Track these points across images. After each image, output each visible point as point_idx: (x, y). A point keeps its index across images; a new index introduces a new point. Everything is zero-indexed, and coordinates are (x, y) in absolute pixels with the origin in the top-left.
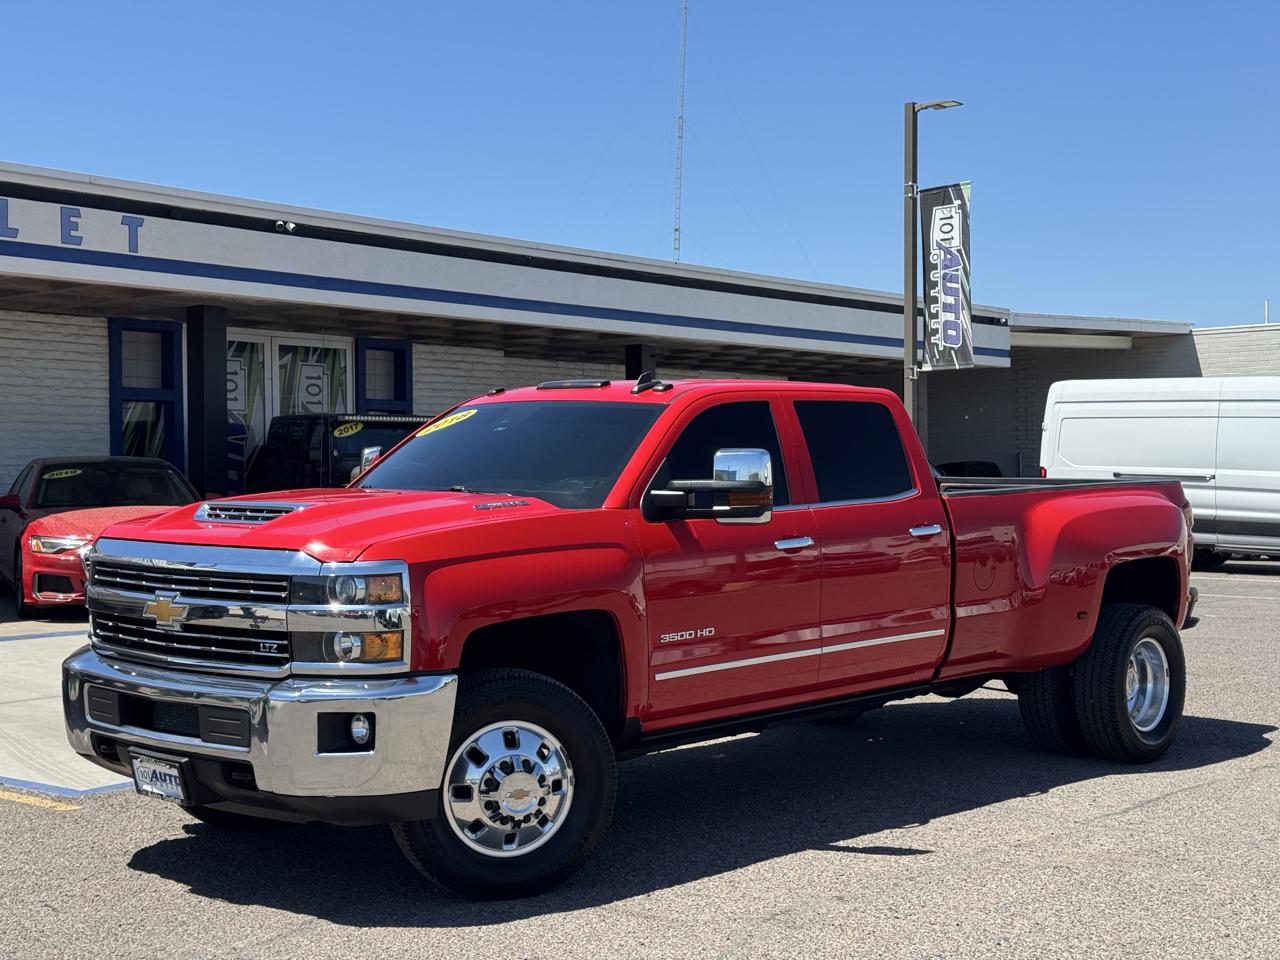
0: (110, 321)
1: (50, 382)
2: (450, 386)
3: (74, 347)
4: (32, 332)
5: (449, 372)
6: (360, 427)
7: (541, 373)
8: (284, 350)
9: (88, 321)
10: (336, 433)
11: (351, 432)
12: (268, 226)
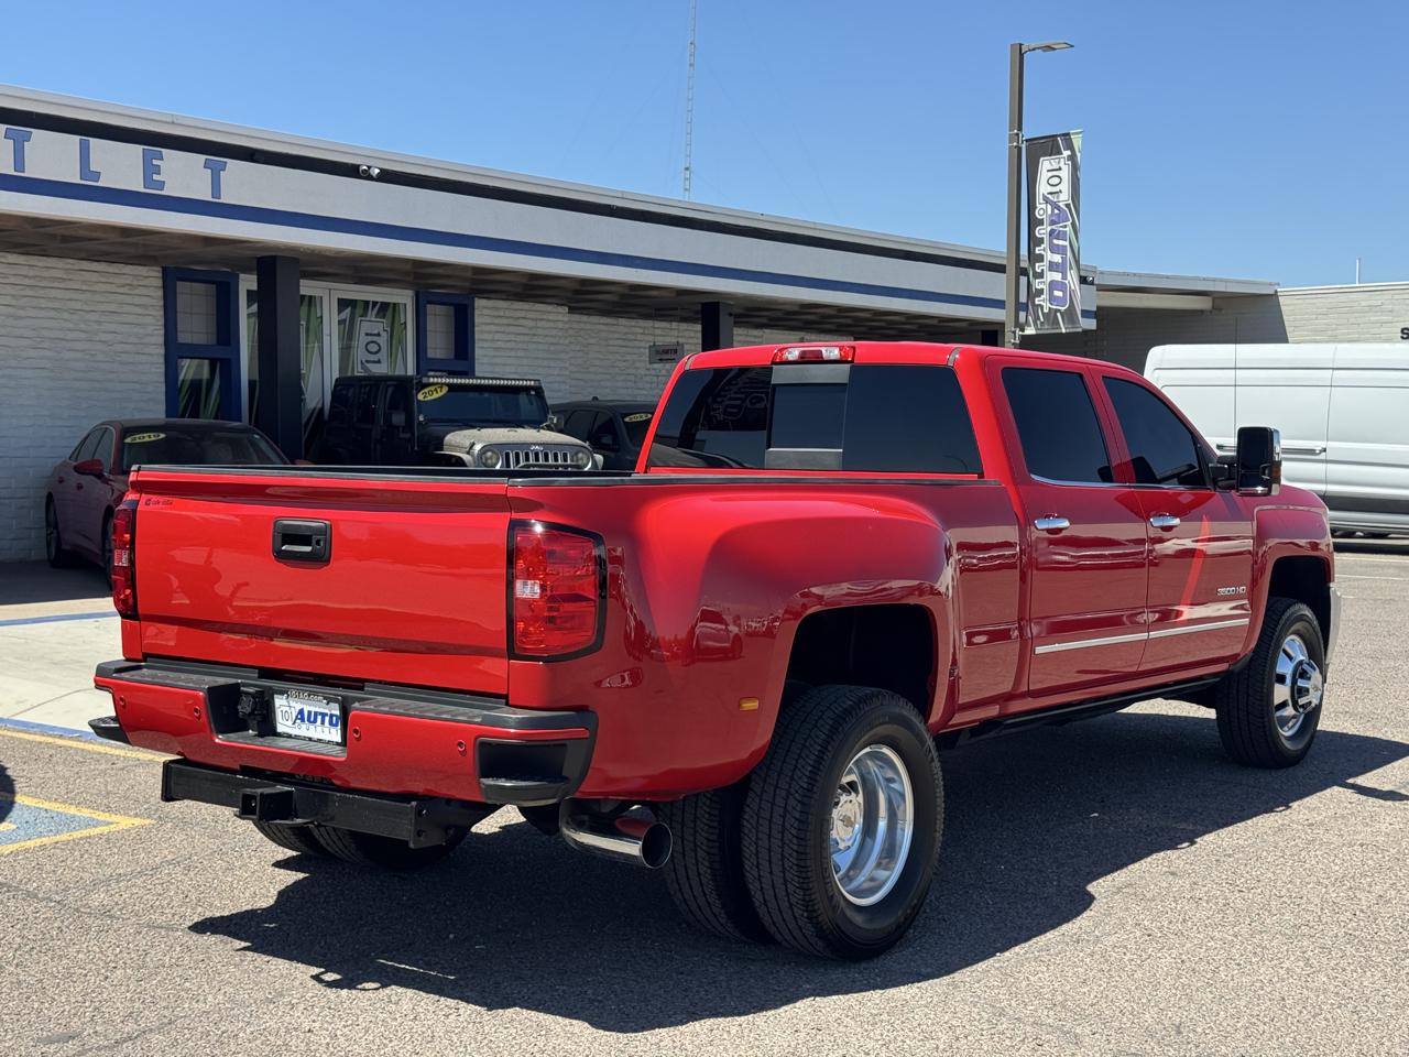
0: (165, 271)
1: (103, 337)
2: (512, 345)
3: (128, 299)
4: (84, 282)
5: (512, 329)
6: (445, 389)
7: (600, 331)
8: (343, 304)
9: (142, 270)
10: (420, 397)
11: (435, 396)
12: (351, 171)
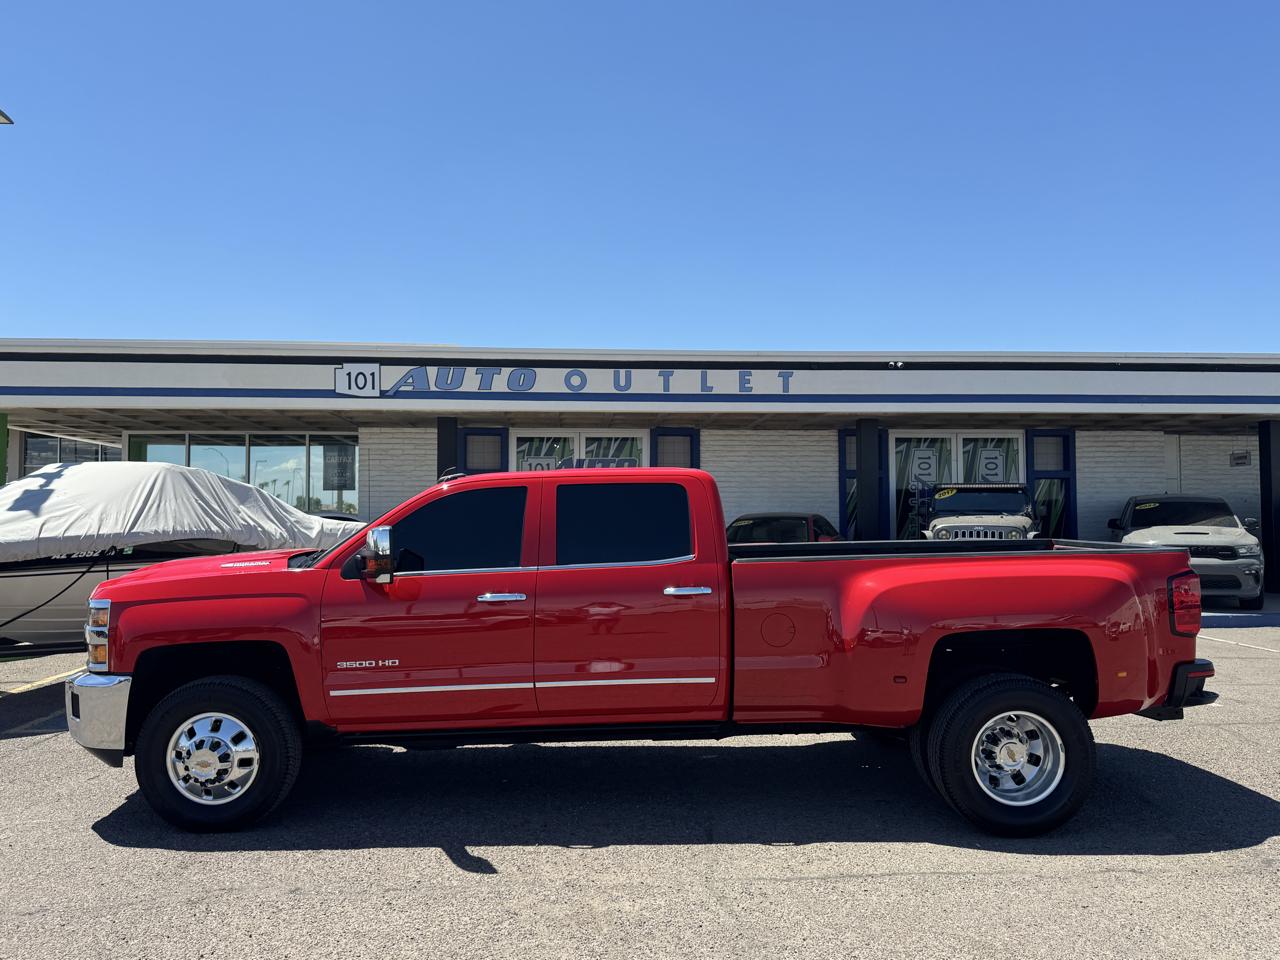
0: (840, 431)
1: (801, 469)
2: (1112, 459)
3: (816, 448)
5: (1111, 449)
6: (955, 491)
8: (966, 441)
9: (826, 433)
10: (937, 497)
11: (947, 495)
12: (884, 366)
